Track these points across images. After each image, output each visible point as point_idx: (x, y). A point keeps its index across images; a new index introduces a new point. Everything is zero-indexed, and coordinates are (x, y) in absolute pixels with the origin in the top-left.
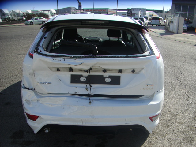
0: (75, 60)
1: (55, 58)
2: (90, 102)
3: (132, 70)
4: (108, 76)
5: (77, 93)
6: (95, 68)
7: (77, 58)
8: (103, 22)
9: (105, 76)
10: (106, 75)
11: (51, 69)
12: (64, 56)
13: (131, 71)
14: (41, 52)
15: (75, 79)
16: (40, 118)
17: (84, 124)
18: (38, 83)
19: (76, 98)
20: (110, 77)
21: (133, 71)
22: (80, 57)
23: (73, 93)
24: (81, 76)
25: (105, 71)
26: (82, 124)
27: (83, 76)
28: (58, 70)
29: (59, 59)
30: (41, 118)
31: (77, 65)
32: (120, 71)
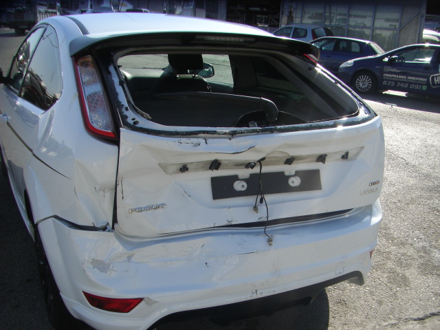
0: (230, 139)
1: (184, 140)
2: (270, 241)
3: (343, 154)
4: (293, 173)
5: (233, 223)
6: (272, 157)
7: (233, 134)
8: (241, 40)
9: (287, 174)
10: (289, 170)
11: (164, 167)
12: (204, 132)
13: (340, 156)
14: (137, 126)
15: (222, 189)
16: (147, 303)
17: (259, 296)
18: (133, 210)
19: (233, 234)
20: (297, 173)
21: (345, 157)
22: (242, 133)
23: (225, 223)
24: (235, 178)
25: (289, 161)
26: (255, 297)
27: (240, 177)
28: (184, 169)
29: (194, 140)
30: (151, 302)
31: (237, 153)
32: (322, 158)
